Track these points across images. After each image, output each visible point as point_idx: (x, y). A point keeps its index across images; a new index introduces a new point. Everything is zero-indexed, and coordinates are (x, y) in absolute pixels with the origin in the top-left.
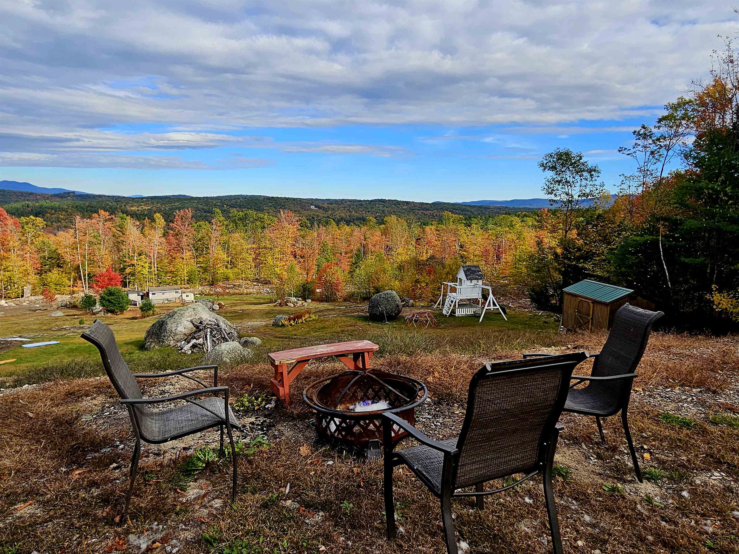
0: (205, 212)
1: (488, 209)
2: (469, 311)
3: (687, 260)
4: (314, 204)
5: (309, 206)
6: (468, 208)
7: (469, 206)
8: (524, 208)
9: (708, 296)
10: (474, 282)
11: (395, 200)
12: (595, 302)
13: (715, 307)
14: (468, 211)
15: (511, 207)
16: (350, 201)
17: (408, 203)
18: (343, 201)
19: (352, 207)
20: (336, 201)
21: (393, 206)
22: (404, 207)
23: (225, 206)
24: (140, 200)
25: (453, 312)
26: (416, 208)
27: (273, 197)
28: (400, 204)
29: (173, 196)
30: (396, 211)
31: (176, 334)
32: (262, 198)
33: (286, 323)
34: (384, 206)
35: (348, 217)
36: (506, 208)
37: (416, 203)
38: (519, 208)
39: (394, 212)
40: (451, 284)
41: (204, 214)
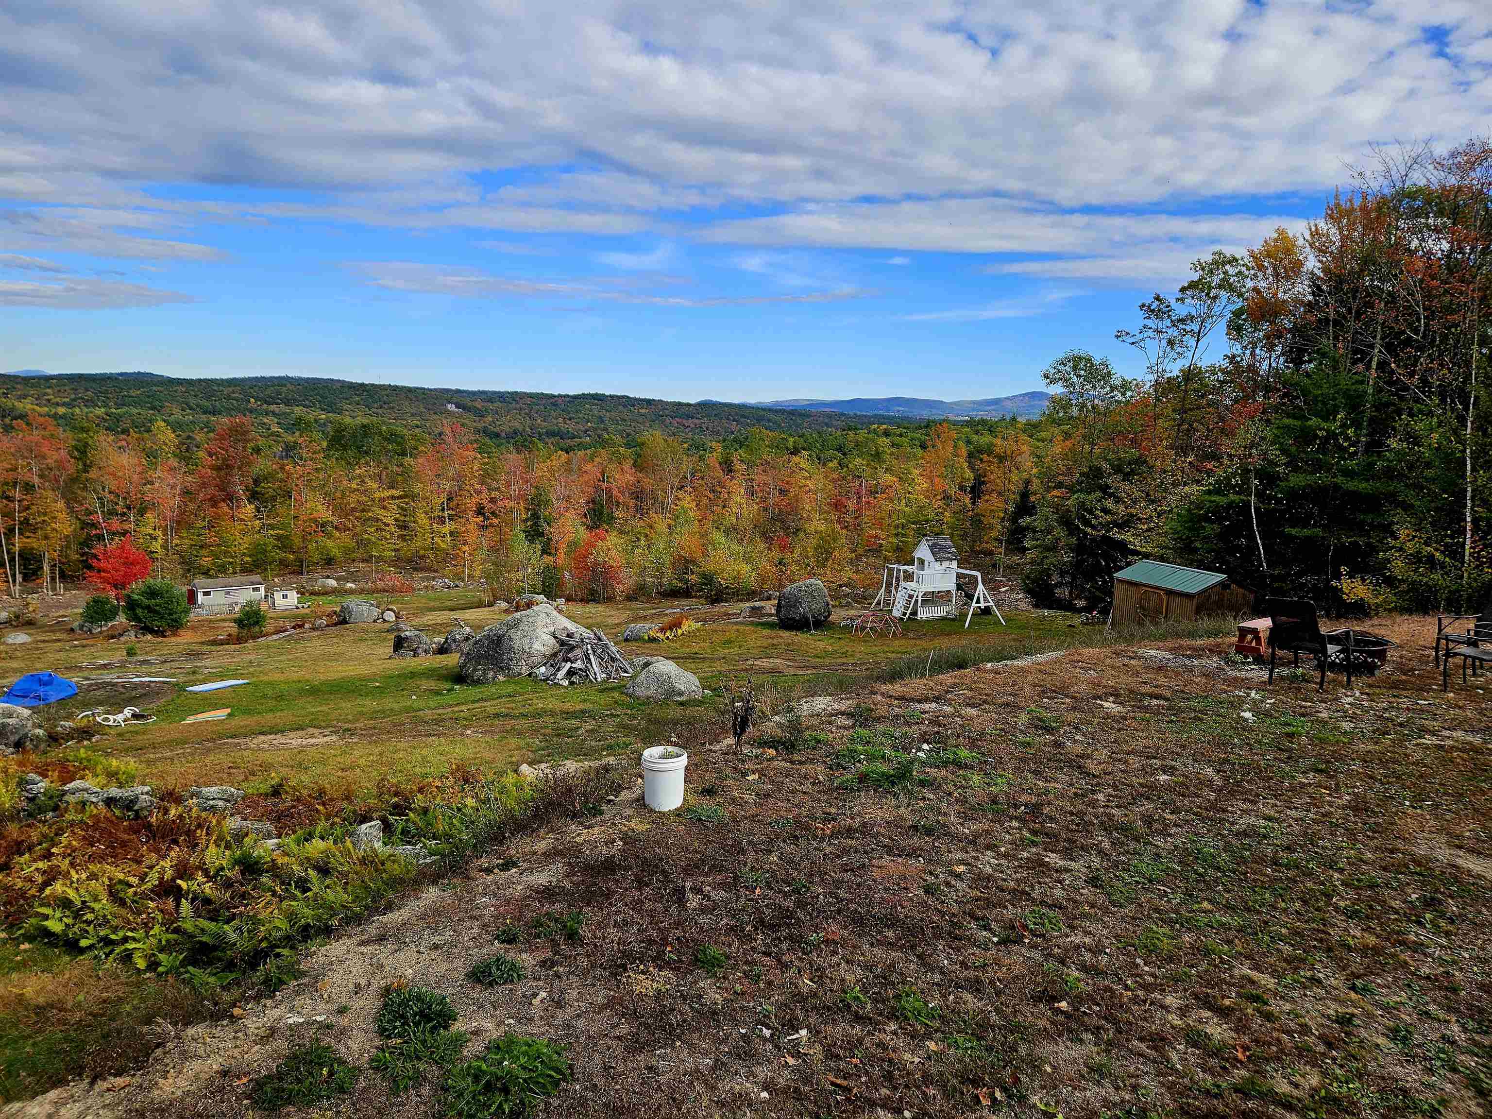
0: (205, 413)
1: (809, 416)
2: (938, 612)
3: (1293, 532)
4: (454, 400)
5: (443, 405)
6: (772, 416)
7: (770, 410)
8: (875, 416)
9: (1334, 583)
10: (946, 564)
11: (623, 397)
12: (1170, 593)
13: (1345, 597)
14: (769, 421)
15: (851, 413)
16: (530, 396)
17: (649, 402)
18: (516, 397)
19: (536, 408)
20: (501, 397)
21: (621, 407)
22: (643, 411)
23: (252, 400)
24: (42, 382)
25: (915, 613)
26: (667, 412)
27: (362, 385)
28: (634, 405)
29: (122, 374)
30: (626, 417)
31: (530, 655)
32: (338, 385)
33: (660, 635)
34: (602, 408)
35: (528, 429)
36: (843, 414)
37: (667, 403)
38: (866, 416)
39: (624, 420)
40: (906, 567)
41: (204, 417)
